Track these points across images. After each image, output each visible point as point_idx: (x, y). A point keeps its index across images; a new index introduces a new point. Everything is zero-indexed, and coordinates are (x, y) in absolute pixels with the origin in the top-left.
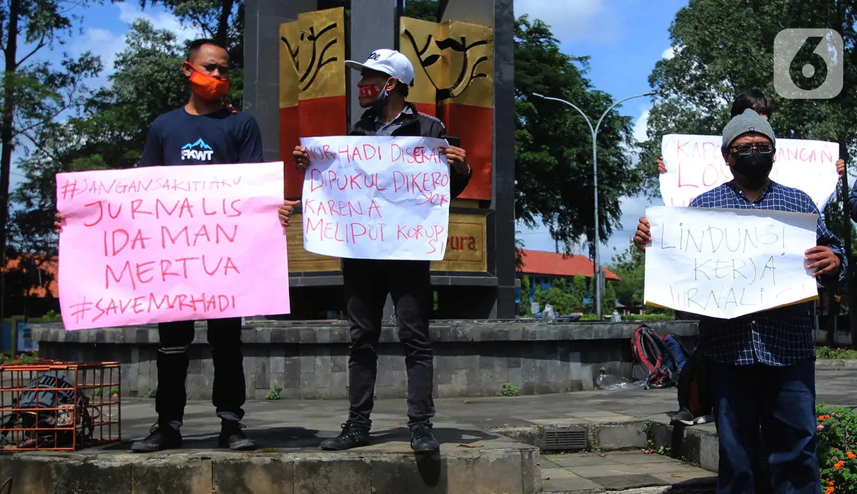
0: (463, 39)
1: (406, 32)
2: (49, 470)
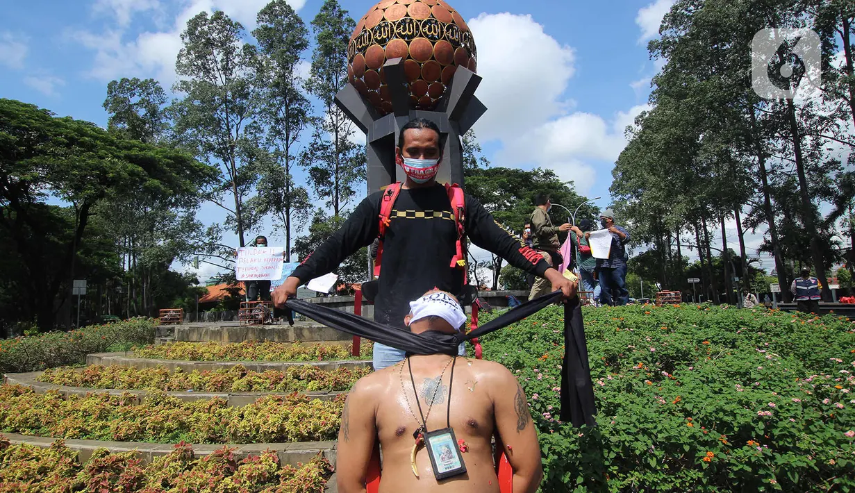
2: (254, 330)
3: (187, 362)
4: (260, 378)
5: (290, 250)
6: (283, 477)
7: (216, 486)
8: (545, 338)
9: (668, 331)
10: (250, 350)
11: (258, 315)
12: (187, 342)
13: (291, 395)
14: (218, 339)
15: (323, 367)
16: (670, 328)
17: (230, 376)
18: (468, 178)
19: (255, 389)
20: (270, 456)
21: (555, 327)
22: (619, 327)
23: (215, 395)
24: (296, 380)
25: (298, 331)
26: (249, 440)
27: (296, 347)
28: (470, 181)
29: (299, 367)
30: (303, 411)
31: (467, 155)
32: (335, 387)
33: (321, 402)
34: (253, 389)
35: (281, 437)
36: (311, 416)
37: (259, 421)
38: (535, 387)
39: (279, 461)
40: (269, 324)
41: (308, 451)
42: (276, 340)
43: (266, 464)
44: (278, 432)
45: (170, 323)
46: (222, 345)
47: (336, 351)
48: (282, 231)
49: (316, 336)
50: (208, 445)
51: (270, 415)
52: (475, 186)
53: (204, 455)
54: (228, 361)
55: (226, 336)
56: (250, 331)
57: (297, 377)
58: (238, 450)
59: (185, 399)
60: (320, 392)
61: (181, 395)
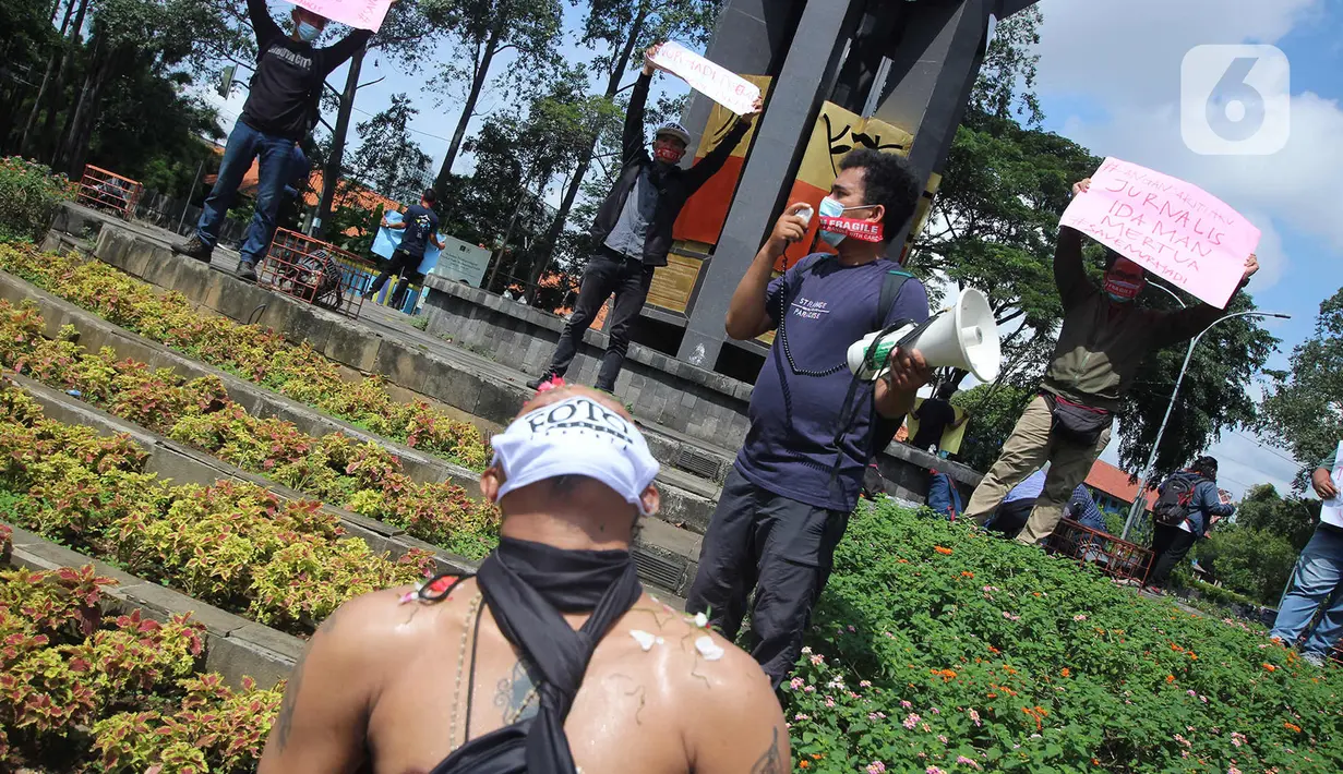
0: (878, 138)
1: (825, 116)
2: (286, 308)
3: (97, 320)
4: (250, 430)
5: (464, 141)
6: (192, 699)
7: (21, 657)
8: (975, 623)
9: (1299, 739)
10: (258, 351)
11: (308, 274)
12: (119, 269)
13: (302, 505)
14: (195, 295)
15: (410, 466)
16: (1309, 732)
17: (181, 397)
18: (968, 132)
19: (227, 454)
20: (186, 634)
21: (1013, 604)
22: (1177, 675)
23: (125, 430)
24: (331, 472)
25: (390, 353)
26: (156, 571)
27: (367, 388)
28: (972, 142)
29: (353, 443)
30: (313, 557)
31: (995, 72)
32: (416, 527)
33: (366, 549)
34: (222, 451)
35: (235, 597)
36: (326, 577)
37: (198, 540)
38: (886, 745)
39: (204, 654)
40: (325, 306)
41: (281, 658)
42: (329, 352)
43: (169, 650)
44: (232, 581)
45: (100, 207)
46: (198, 313)
47: (458, 438)
48: (460, 89)
49: (427, 383)
50: (54, 545)
51: (229, 534)
52: (980, 159)
53: (32, 567)
54: (195, 359)
55: (214, 295)
56: (274, 308)
57: (338, 465)
58: (117, 584)
59: (53, 411)
60: (374, 524)
61: (45, 396)
